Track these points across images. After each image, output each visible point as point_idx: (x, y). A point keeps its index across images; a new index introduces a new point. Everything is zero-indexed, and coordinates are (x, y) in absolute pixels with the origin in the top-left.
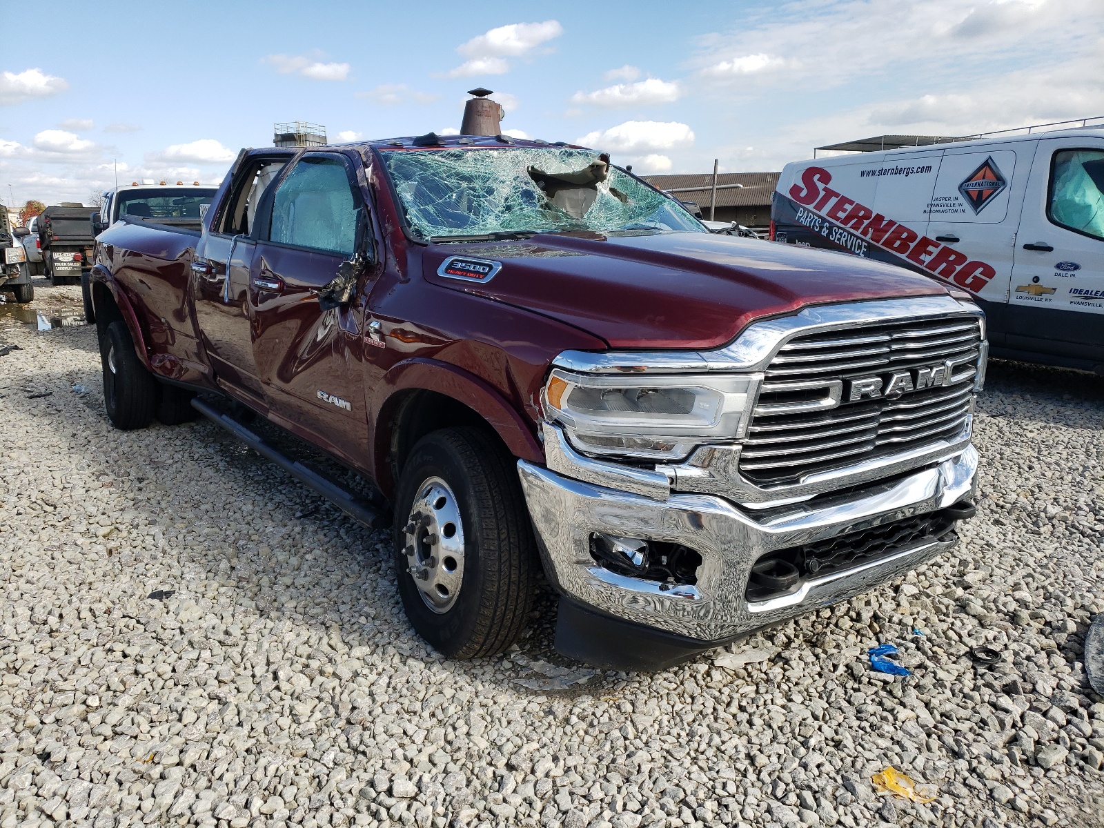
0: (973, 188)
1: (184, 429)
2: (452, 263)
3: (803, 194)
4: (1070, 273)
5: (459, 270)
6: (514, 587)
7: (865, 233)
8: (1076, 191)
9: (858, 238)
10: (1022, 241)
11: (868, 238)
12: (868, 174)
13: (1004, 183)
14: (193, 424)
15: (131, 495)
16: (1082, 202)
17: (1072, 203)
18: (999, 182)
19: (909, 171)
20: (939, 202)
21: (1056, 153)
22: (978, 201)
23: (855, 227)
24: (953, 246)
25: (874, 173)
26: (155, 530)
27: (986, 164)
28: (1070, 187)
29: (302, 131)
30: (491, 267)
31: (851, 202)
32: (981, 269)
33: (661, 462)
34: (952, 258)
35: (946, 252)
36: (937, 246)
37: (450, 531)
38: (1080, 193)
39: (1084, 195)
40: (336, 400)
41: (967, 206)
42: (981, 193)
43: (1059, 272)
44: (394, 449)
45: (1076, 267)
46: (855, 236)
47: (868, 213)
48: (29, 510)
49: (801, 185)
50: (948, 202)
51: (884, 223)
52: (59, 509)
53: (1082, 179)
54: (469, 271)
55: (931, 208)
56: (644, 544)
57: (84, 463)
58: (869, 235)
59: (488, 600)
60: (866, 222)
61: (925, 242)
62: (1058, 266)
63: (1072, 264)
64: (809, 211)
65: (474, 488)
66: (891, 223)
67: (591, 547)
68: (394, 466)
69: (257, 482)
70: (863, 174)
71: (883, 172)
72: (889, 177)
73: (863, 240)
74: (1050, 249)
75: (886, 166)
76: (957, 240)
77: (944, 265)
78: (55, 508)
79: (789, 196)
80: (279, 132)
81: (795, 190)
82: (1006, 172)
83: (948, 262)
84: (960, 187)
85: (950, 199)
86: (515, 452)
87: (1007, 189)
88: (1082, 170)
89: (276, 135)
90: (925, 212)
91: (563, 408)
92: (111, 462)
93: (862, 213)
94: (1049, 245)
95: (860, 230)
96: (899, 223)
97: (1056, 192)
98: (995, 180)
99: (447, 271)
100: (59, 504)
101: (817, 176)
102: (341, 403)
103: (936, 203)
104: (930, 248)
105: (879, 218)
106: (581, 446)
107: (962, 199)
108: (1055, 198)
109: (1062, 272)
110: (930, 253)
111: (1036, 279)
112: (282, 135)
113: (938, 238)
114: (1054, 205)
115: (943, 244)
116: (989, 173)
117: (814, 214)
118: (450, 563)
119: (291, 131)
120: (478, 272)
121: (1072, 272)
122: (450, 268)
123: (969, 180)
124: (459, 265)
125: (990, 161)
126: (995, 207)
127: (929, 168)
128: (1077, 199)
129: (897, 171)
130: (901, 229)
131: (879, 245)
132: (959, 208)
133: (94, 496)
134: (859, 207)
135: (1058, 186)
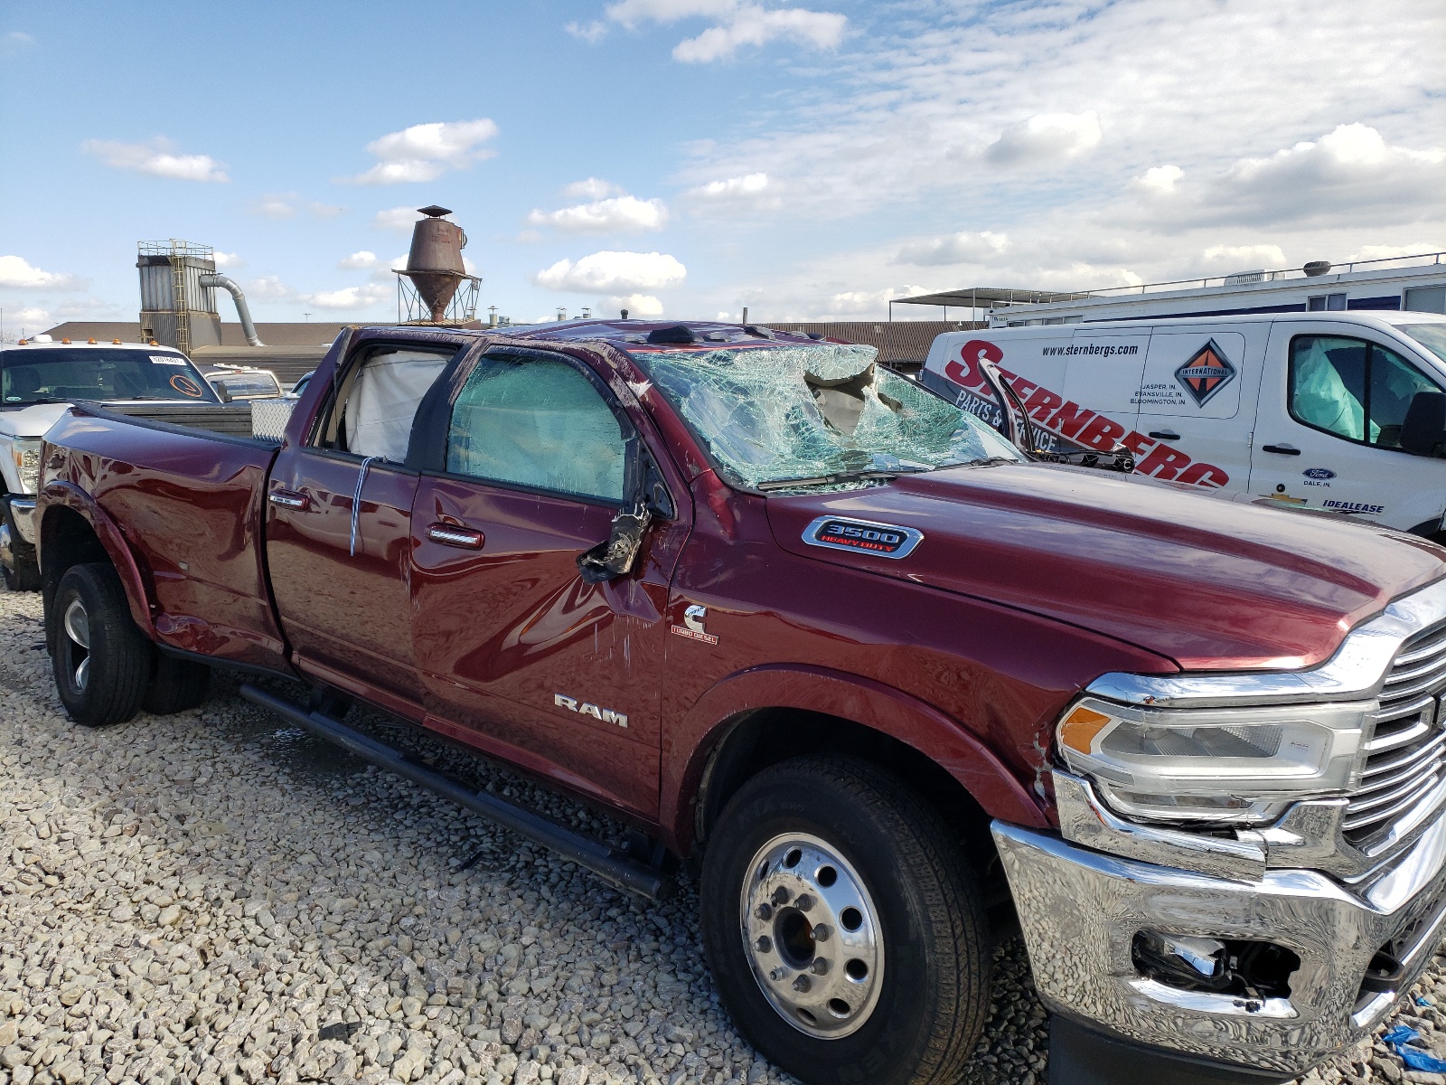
0: (1195, 377)
1: (185, 720)
2: (827, 526)
3: (965, 372)
4: (1322, 482)
5: (842, 536)
6: (973, 1004)
7: (1053, 423)
8: (1321, 385)
9: (1044, 430)
10: (1261, 441)
11: (1057, 431)
12: (1053, 351)
13: (1233, 371)
14: (199, 712)
15: (177, 846)
16: (1327, 397)
17: (1316, 398)
18: (1226, 370)
19: (1108, 351)
20: (1151, 391)
21: (1295, 338)
22: (1201, 392)
23: (1040, 417)
24: (1172, 444)
25: (1061, 351)
26: (254, 908)
27: (1208, 347)
28: (1315, 378)
29: (179, 253)
30: (903, 537)
31: (1032, 386)
32: (1210, 474)
33: (1243, 826)
34: (1171, 458)
35: (1162, 453)
36: (1151, 443)
37: (852, 919)
38: (1325, 387)
39: (1330, 389)
40: (596, 711)
41: (1187, 397)
42: (1203, 381)
43: (1309, 480)
44: (704, 785)
45: (1331, 475)
46: (1040, 428)
47: (1056, 400)
48: (21, 886)
49: (961, 361)
50: (1162, 390)
51: (1078, 413)
52: (68, 881)
53: (1326, 373)
54: (861, 539)
55: (1139, 398)
56: (1221, 946)
57: (70, 792)
58: (1059, 427)
59: (943, 1027)
60: (1054, 411)
61: (1134, 439)
62: (1308, 473)
63: (1325, 472)
64: (974, 395)
65: (906, 861)
66: (1088, 414)
67: (1133, 951)
68: (700, 808)
69: (355, 808)
70: (1045, 352)
71: (1073, 350)
72: (1081, 357)
73: (1050, 433)
74: (1296, 452)
75: (1078, 343)
76: (1176, 437)
77: (1161, 467)
78: (62, 877)
79: (945, 376)
80: (145, 253)
81: (953, 368)
82: (1233, 357)
83: (1167, 464)
84: (1177, 373)
85: (1164, 387)
86: (989, 810)
87: (1237, 377)
88: (1325, 359)
89: (141, 257)
90: (1132, 401)
91: (1096, 755)
92: (114, 787)
93: (1047, 400)
94: (1296, 447)
95: (1047, 420)
96: (1098, 414)
97: (1298, 384)
98: (1220, 367)
99: (819, 537)
100: (66, 871)
101: (983, 352)
102: (610, 715)
103: (1147, 391)
104: (1142, 446)
105: (1071, 408)
106: (1125, 807)
107: (1180, 388)
108: (1297, 392)
109: (1312, 480)
110: (1142, 452)
111: (1281, 488)
112: (149, 257)
113: (1152, 434)
114: (1296, 399)
115: (1159, 442)
116: (1211, 356)
117: (981, 399)
118: (856, 968)
119: (163, 252)
120: (879, 542)
121: (1327, 481)
122: (824, 532)
123: (1187, 365)
124: (841, 530)
125: (1212, 344)
126: (1223, 400)
127: (1134, 349)
128: (1322, 394)
129: (1092, 350)
130: (1102, 421)
131: (1073, 439)
132: (1178, 399)
133: (119, 851)
134: (1042, 393)
135: (1299, 377)
